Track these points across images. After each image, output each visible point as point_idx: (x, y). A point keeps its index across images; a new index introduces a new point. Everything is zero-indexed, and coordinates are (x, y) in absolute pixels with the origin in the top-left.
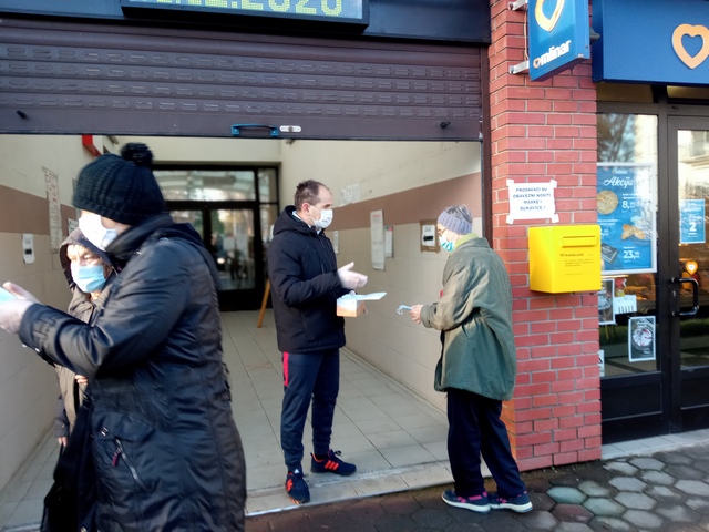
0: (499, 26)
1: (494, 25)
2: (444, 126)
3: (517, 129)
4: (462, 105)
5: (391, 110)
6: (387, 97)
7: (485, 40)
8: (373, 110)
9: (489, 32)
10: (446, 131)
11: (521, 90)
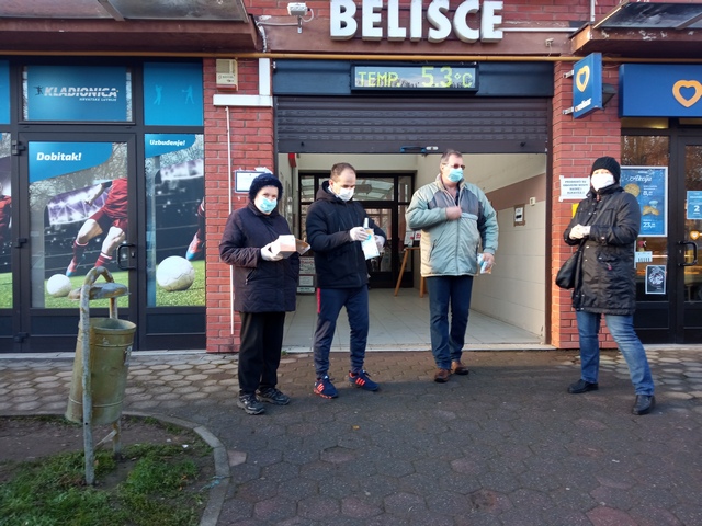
0: (558, 87)
1: (556, 85)
2: (523, 145)
3: (567, 146)
4: (534, 132)
5: (490, 137)
6: (488, 129)
7: (550, 94)
8: (480, 136)
9: (553, 89)
10: (524, 148)
11: (570, 124)
